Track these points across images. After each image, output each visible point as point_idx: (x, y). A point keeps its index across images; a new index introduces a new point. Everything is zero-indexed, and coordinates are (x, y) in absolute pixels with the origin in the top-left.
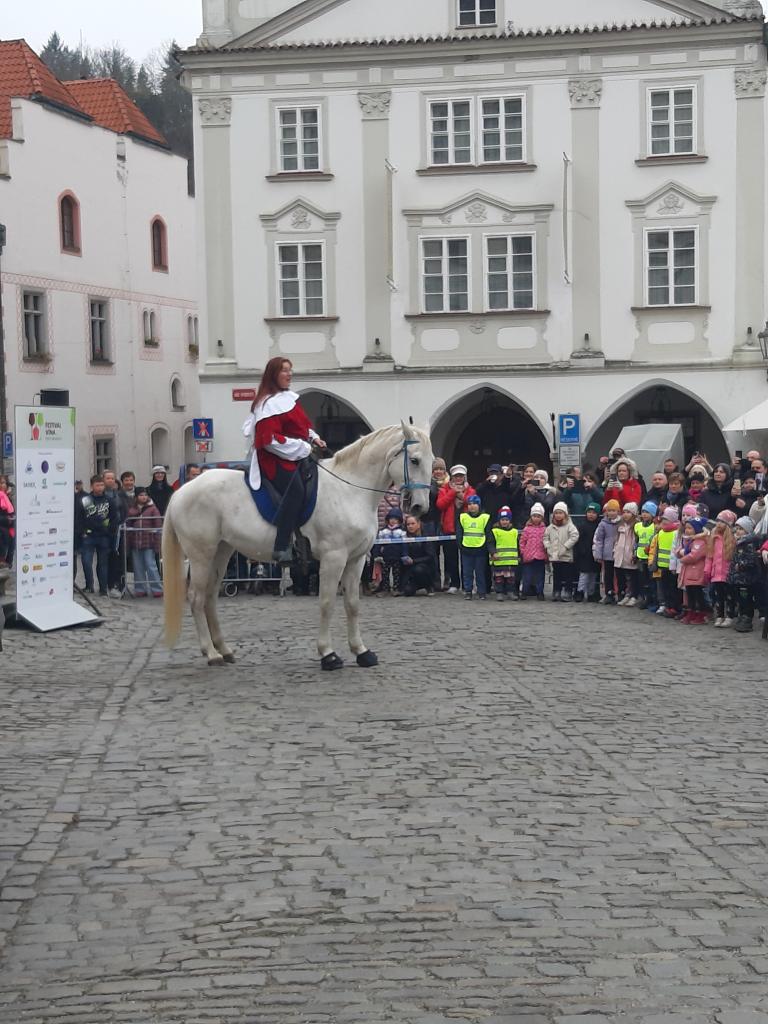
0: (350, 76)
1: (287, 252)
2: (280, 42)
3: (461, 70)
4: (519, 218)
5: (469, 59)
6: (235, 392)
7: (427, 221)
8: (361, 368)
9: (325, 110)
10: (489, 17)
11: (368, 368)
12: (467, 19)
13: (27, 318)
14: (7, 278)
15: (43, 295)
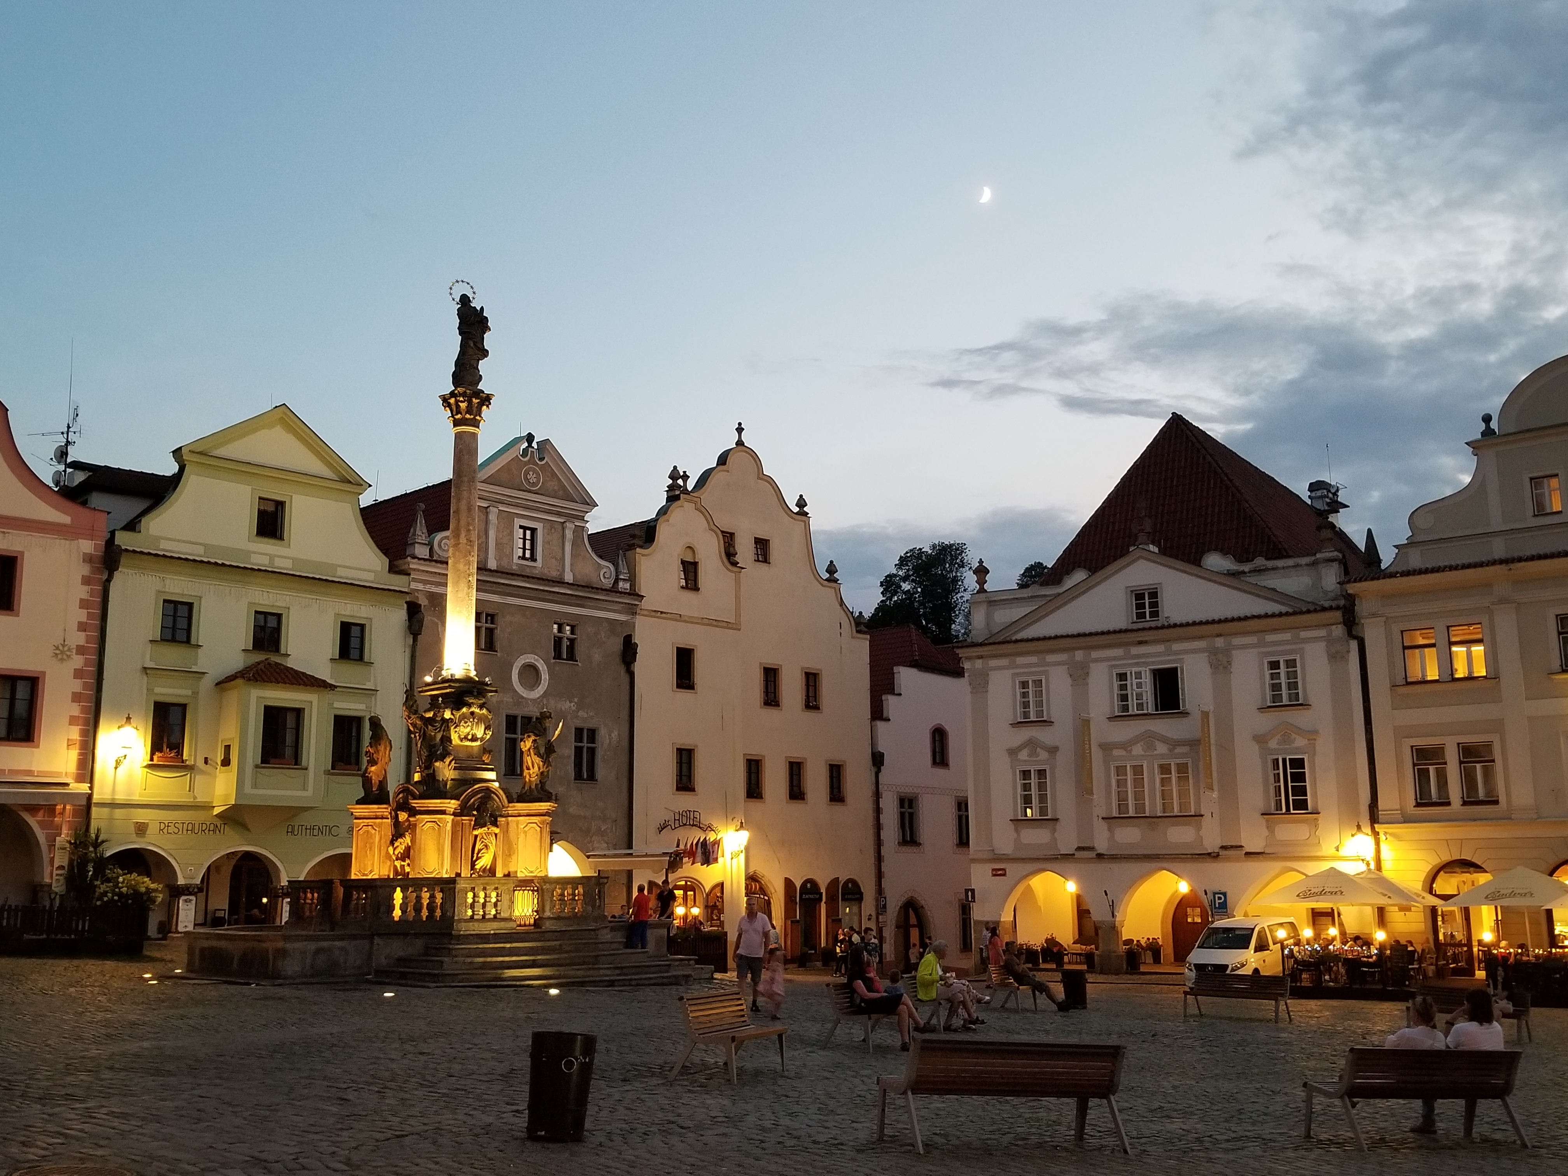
0: (1063, 657)
1: (1026, 774)
2: (1019, 636)
3: (1135, 650)
4: (1179, 750)
5: (1140, 643)
6: (993, 870)
7: (1116, 752)
8: (1074, 855)
9: (1047, 679)
10: (1155, 614)
11: (1079, 854)
12: (1141, 616)
13: (902, 815)
14: (886, 788)
15: (916, 798)
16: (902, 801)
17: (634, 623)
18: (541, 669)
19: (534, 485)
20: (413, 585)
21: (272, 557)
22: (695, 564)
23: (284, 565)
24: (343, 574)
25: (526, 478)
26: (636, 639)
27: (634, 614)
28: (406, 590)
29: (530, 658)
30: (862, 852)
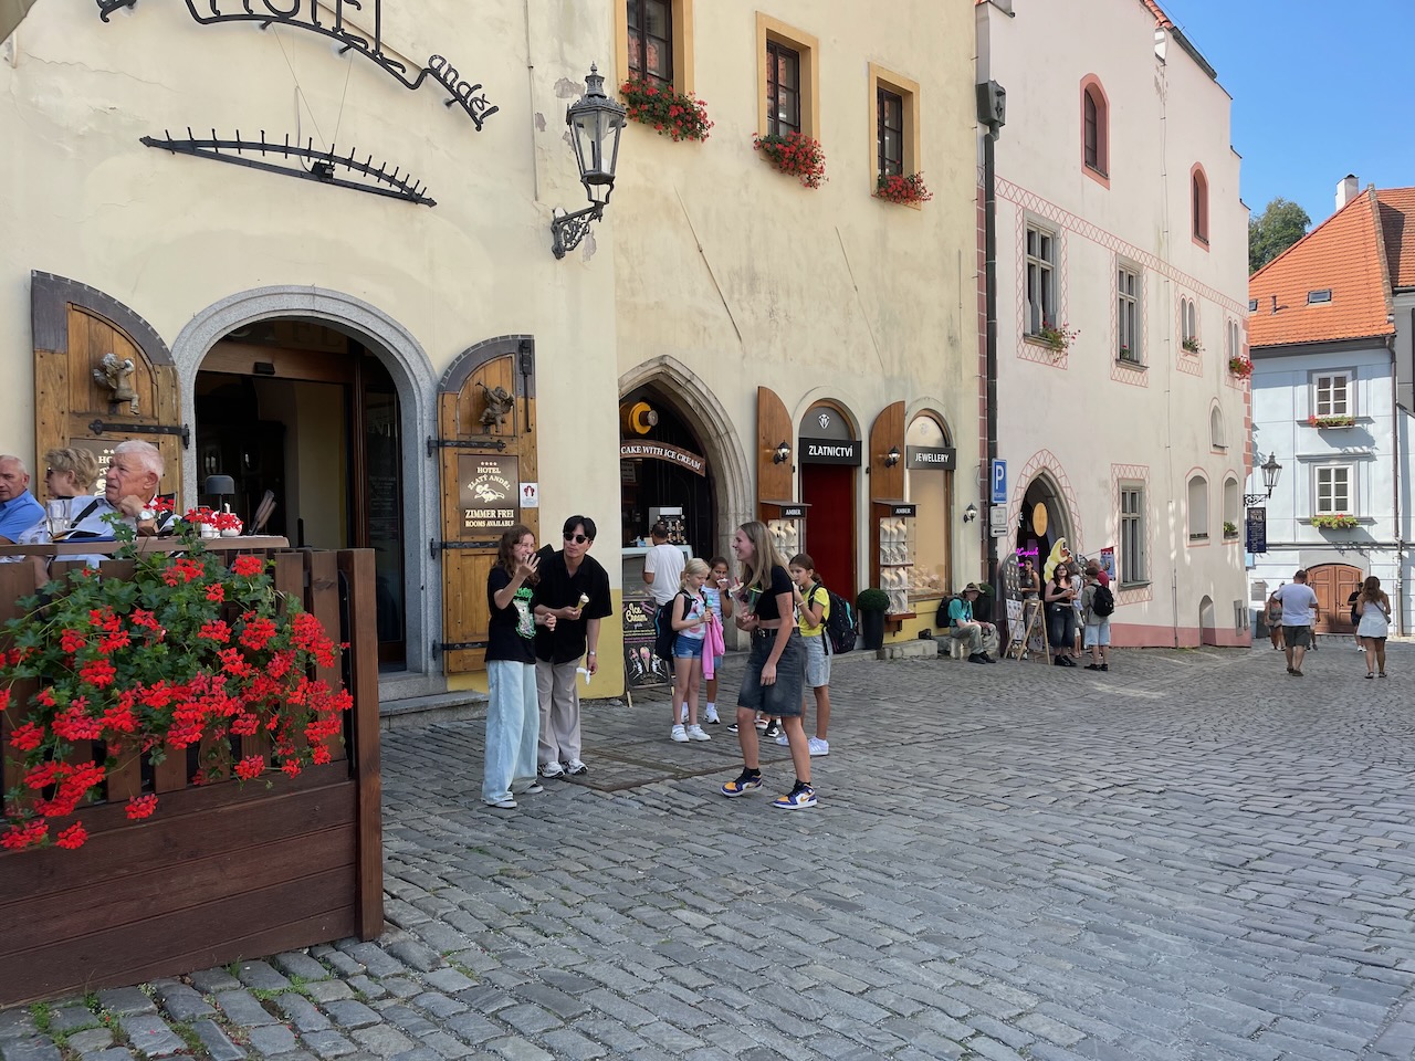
13: (1030, 267)
14: (1002, 186)
15: (1054, 236)
16: (1030, 233)
30: (953, 341)
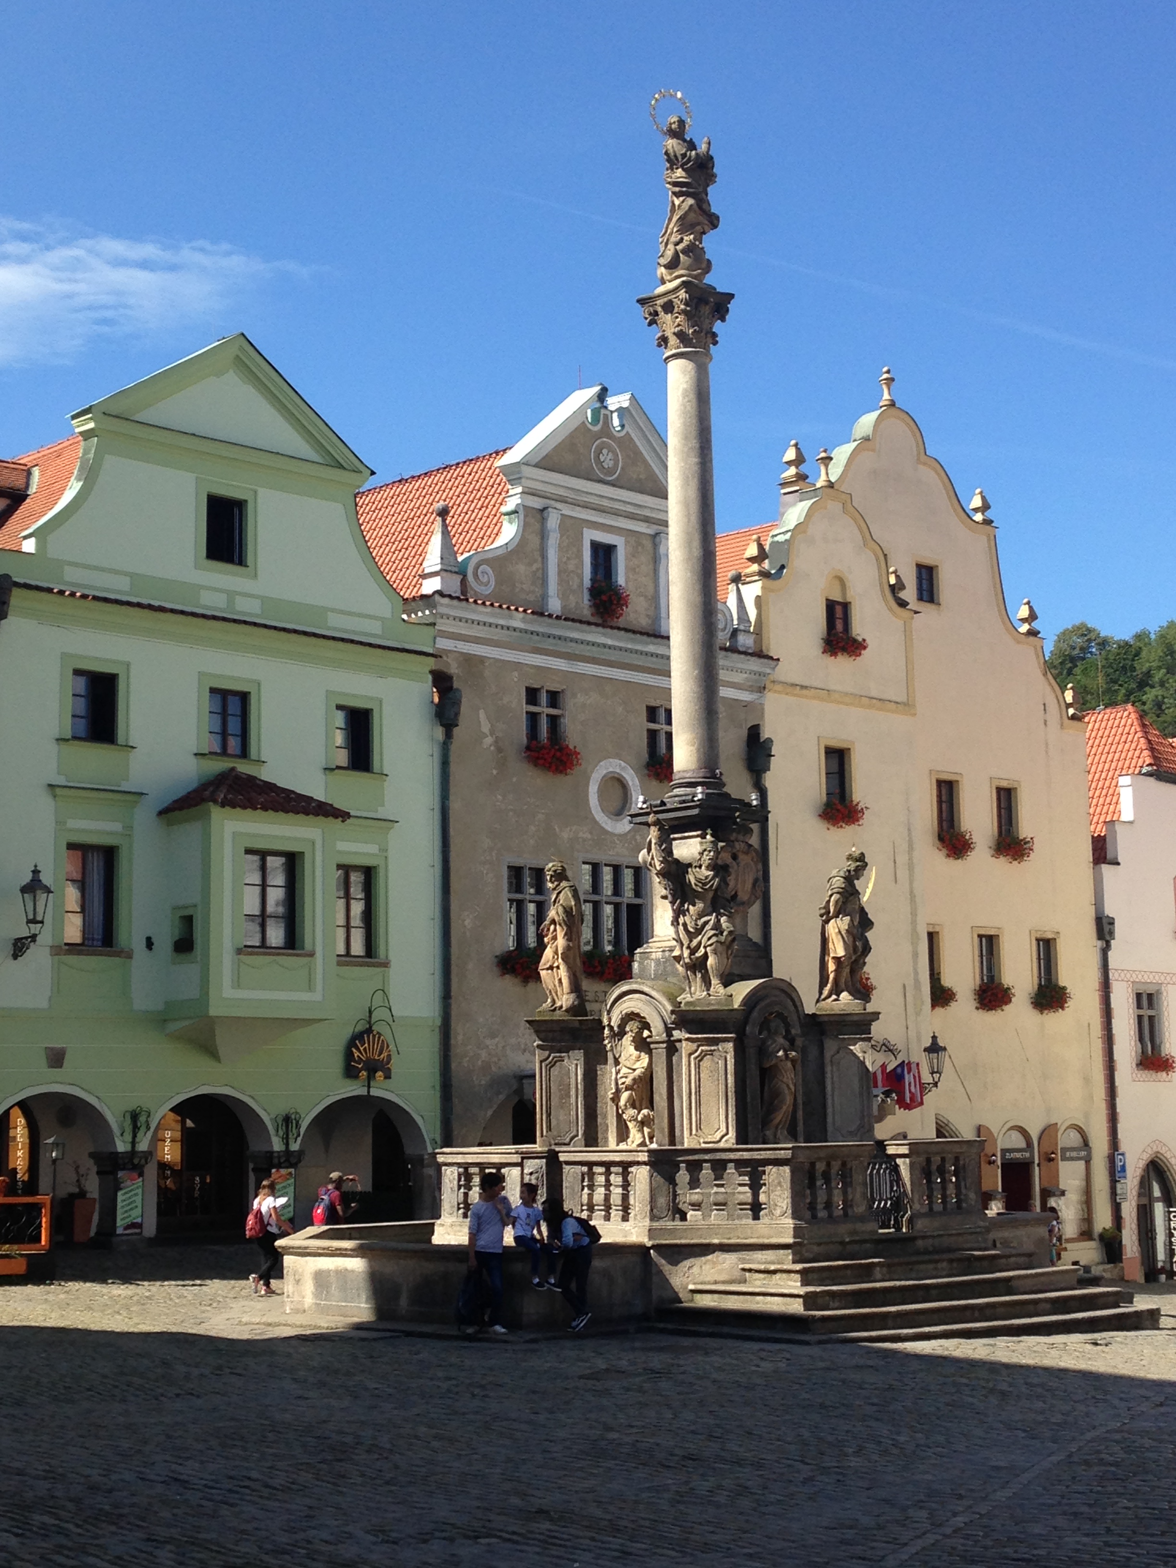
13: (1140, 1018)
14: (1116, 975)
15: (1159, 992)
16: (1139, 996)
17: (762, 705)
18: (630, 783)
19: (611, 472)
20: (443, 644)
21: (231, 595)
22: (846, 606)
23: (248, 608)
24: (336, 624)
25: (599, 463)
26: (766, 734)
27: (762, 689)
28: (431, 651)
29: (613, 766)
30: (1087, 1080)
